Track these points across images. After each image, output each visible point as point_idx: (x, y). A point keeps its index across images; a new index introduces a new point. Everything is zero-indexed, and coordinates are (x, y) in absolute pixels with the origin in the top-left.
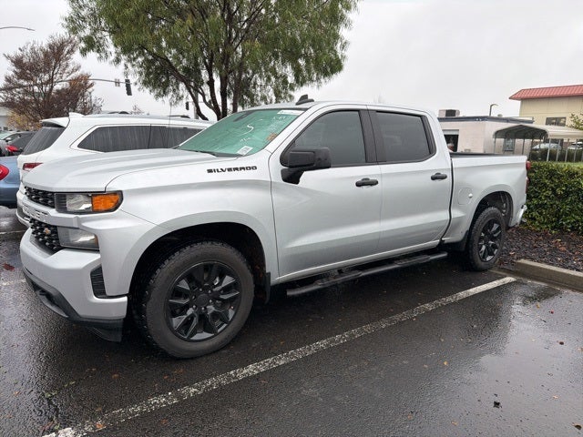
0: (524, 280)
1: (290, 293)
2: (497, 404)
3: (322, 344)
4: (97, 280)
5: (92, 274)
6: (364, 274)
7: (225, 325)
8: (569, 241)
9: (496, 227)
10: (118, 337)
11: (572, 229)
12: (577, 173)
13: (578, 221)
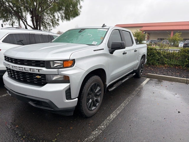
0: (151, 79)
1: (110, 90)
2: (179, 112)
3: (123, 104)
4: (68, 93)
5: (66, 91)
6: (123, 81)
7: (98, 103)
8: (152, 67)
9: (143, 65)
10: (72, 114)
11: (152, 64)
12: (152, 49)
13: (153, 62)
